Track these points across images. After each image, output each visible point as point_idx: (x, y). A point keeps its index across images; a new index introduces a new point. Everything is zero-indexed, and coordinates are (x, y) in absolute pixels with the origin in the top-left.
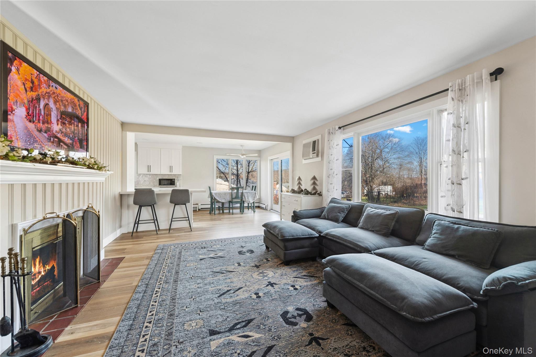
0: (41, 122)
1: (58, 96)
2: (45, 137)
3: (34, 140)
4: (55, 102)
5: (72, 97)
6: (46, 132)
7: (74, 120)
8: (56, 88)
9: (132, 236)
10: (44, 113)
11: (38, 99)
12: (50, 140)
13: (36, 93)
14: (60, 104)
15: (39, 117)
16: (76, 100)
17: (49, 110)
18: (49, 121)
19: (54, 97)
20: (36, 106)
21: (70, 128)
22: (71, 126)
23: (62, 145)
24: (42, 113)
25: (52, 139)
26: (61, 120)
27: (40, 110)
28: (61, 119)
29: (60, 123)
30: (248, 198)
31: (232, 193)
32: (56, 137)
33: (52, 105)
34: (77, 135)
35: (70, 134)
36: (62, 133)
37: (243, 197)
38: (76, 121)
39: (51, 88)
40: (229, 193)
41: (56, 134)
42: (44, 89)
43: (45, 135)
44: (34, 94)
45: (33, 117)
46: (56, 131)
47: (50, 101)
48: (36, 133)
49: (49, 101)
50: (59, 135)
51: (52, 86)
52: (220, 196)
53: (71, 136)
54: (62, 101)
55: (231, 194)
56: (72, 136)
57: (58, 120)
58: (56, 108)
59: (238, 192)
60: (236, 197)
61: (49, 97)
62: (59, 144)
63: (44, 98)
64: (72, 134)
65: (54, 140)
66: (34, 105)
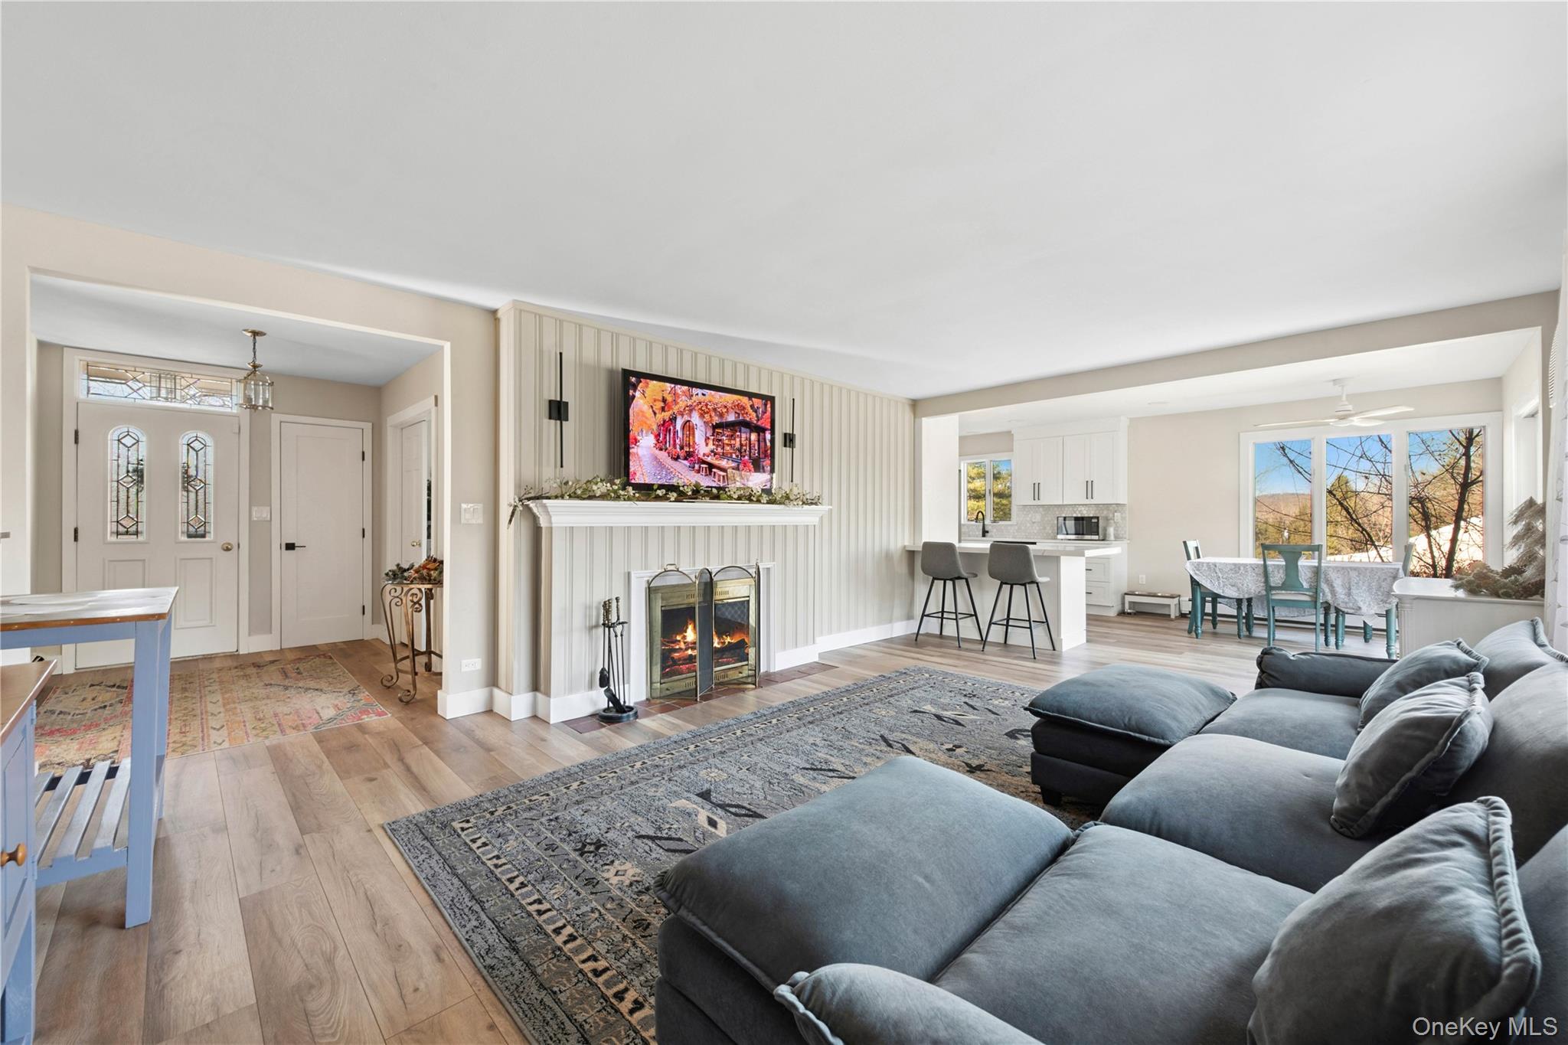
0: (678, 447)
1: (707, 405)
2: (685, 465)
3: (666, 472)
4: (702, 416)
5: (736, 397)
6: (685, 459)
7: (740, 432)
8: (703, 395)
9: (916, 640)
10: (683, 434)
11: (673, 419)
12: (694, 467)
13: (671, 412)
14: (710, 416)
15: (675, 441)
16: (745, 400)
17: (691, 428)
18: (691, 444)
19: (701, 409)
20: (670, 430)
21: (731, 445)
22: (733, 442)
23: (715, 473)
24: (680, 434)
25: (697, 466)
26: (712, 437)
27: (675, 432)
28: (713, 435)
29: (711, 442)
30: (1349, 594)
31: (1265, 566)
32: (704, 462)
33: (695, 419)
34: (748, 453)
35: (731, 454)
36: (715, 454)
37: (1324, 586)
38: (744, 433)
39: (694, 398)
40: (1254, 567)
41: (703, 458)
42: (683, 402)
43: (685, 462)
44: (667, 415)
45: (666, 443)
46: (704, 455)
47: (692, 415)
48: (669, 462)
49: (691, 417)
50: (708, 459)
51: (697, 394)
52: (1214, 574)
53: (734, 456)
54: (715, 410)
55: (1261, 570)
56: (737, 456)
57: (707, 439)
58: (705, 422)
59: (1291, 567)
60: (1283, 584)
61: (691, 411)
62: (711, 471)
63: (682, 415)
64: (735, 453)
65: (700, 467)
66: (667, 428)
